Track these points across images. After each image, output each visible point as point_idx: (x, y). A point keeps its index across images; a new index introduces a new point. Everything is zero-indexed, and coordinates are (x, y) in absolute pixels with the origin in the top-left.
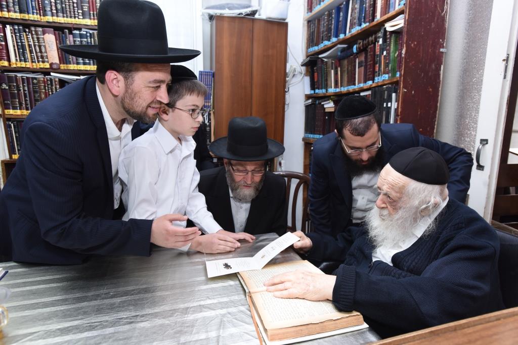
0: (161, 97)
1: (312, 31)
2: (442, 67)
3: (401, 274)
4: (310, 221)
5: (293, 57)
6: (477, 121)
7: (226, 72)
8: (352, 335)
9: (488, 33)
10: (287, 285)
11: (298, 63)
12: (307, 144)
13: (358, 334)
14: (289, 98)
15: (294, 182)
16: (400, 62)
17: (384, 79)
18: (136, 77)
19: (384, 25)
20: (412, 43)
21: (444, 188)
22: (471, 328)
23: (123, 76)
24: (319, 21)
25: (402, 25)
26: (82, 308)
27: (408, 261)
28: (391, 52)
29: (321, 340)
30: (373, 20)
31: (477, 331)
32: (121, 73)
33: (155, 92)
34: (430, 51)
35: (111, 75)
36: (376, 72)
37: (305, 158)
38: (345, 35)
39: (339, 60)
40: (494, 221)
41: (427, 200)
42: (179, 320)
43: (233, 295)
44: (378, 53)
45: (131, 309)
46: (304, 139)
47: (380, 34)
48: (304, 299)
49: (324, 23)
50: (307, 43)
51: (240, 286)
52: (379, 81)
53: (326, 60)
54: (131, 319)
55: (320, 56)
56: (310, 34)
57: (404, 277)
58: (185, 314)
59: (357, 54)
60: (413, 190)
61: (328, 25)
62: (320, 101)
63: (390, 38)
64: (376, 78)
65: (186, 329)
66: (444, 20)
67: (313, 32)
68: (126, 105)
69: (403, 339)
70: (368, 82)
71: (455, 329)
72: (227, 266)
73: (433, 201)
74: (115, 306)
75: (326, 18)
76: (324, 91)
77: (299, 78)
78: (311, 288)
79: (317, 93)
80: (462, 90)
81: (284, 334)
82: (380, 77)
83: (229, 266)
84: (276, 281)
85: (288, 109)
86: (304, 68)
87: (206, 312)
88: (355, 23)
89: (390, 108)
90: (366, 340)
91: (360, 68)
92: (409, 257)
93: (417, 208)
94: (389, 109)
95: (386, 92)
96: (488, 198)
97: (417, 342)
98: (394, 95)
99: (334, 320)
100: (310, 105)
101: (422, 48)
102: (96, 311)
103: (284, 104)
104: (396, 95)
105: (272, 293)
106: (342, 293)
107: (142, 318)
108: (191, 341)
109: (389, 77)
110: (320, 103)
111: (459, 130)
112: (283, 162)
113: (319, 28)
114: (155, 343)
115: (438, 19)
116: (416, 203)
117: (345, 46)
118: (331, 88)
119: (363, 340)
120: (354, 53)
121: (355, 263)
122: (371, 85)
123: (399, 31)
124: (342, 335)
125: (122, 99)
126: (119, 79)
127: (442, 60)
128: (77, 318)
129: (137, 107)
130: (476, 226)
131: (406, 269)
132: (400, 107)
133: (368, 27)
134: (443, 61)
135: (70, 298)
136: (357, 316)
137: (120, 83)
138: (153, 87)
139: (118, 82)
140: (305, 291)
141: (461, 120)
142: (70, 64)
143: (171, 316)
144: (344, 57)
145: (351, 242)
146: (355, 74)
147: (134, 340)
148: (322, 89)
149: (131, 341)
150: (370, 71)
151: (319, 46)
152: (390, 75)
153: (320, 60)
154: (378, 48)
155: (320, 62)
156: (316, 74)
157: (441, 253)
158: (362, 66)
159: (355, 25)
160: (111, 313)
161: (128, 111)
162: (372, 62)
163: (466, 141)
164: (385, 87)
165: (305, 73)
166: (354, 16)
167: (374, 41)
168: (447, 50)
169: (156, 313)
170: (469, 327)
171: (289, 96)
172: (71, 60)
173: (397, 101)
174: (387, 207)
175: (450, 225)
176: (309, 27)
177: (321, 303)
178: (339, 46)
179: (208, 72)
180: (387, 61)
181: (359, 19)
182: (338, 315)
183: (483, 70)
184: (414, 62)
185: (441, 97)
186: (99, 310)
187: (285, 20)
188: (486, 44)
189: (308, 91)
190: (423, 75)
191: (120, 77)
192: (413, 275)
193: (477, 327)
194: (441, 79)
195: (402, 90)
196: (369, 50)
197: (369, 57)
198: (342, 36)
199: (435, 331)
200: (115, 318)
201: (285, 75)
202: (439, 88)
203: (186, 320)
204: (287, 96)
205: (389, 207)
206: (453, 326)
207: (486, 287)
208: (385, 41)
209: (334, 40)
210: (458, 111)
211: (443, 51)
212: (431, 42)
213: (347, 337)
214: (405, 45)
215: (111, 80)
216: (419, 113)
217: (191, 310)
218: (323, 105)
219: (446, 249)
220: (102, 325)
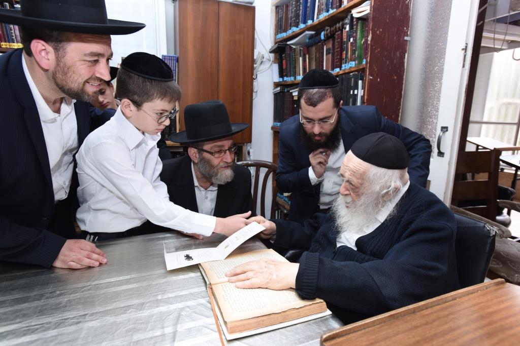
0: (101, 74)
1: (280, 16)
2: (406, 55)
3: (364, 258)
4: (280, 211)
5: (261, 43)
6: (438, 109)
7: (191, 57)
8: (315, 322)
9: (449, 23)
10: (249, 274)
11: (266, 49)
12: (276, 133)
13: (321, 321)
14: (256, 85)
15: (263, 171)
16: (366, 49)
17: (350, 66)
18: (68, 48)
19: (351, 12)
20: (378, 30)
21: (405, 173)
22: (429, 309)
23: (52, 47)
24: (287, 6)
25: (368, 11)
26: (21, 310)
27: (371, 245)
28: (358, 38)
29: (284, 329)
30: (340, 6)
31: (435, 312)
32: (50, 43)
33: (93, 68)
34: (395, 38)
35: (37, 45)
36: (343, 59)
37: (274, 147)
38: (313, 22)
39: (307, 48)
40: (452, 206)
41: (388, 186)
42: (133, 317)
43: (194, 288)
44: (345, 40)
45: (80, 308)
46: (273, 128)
47: (347, 21)
48: (267, 288)
49: (292, 9)
50: (275, 30)
51: (201, 277)
52: (346, 68)
53: (294, 47)
54: (78, 319)
55: (288, 43)
56: (278, 21)
57: (367, 262)
58: (140, 310)
59: (325, 40)
60: (374, 175)
61: (296, 11)
62: (289, 89)
63: (357, 25)
64: (343, 66)
65: (139, 327)
66: (408, 8)
67: (281, 18)
68: (59, 81)
69: (363, 325)
70: (335, 70)
71: (414, 311)
72: (188, 257)
73: (393, 185)
74: (61, 305)
75: (294, 3)
76: (292, 78)
77: (267, 65)
78: (274, 277)
79: (285, 81)
80: (425, 79)
81: (244, 325)
82: (347, 65)
83: (191, 258)
84: (238, 271)
85: (256, 97)
86: (272, 55)
87: (163, 306)
88: (322, 9)
89: (357, 95)
90: (329, 327)
91: (328, 55)
92: (372, 241)
93: (379, 193)
94: (355, 96)
95: (353, 79)
96: (447, 184)
97: (377, 326)
98: (360, 82)
99: (298, 309)
100: (279, 93)
101: (387, 35)
102: (39, 313)
103: (252, 91)
104: (363, 82)
105: (234, 284)
106: (305, 281)
107: (91, 317)
108: (144, 339)
109: (355, 64)
110: (288, 91)
111: (421, 118)
112: (251, 151)
113: (287, 13)
114: (104, 344)
115: (402, 7)
116: (377, 188)
117: (313, 33)
118: (300, 75)
119: (326, 328)
120: (322, 40)
121: (320, 249)
122: (338, 72)
123: (365, 17)
124: (305, 323)
125: (54, 74)
126: (48, 50)
127: (406, 48)
128: (14, 322)
129: (72, 83)
130: (435, 209)
131: (369, 252)
132: (366, 95)
133: (335, 13)
134: (408, 49)
135: (8, 300)
136: (320, 303)
137: (49, 54)
138: (89, 61)
139: (47, 53)
140: (268, 280)
141: (423, 108)
142: (13, 42)
143: (123, 314)
144: (312, 45)
145: (316, 229)
146: (323, 62)
147: (80, 342)
148: (290, 76)
149: (77, 343)
150: (337, 59)
151: (288, 32)
152: (357, 62)
153: (288, 46)
154: (345, 34)
155: (288, 49)
156: (284, 62)
157: (403, 236)
158: (329, 53)
159: (322, 10)
160: (55, 313)
161: (62, 88)
162: (339, 49)
163: (428, 129)
164: (351, 74)
165: (273, 60)
166: (321, 2)
167: (341, 28)
168: (411, 39)
169: (107, 310)
170: (427, 308)
171: (258, 84)
172: (14, 38)
173: (363, 88)
174: (350, 194)
175: (411, 208)
176: (277, 12)
177: (284, 291)
178: (307, 32)
179: (171, 57)
180: (354, 48)
181: (327, 5)
182: (302, 303)
183: (444, 58)
184: (379, 49)
185: (405, 85)
186: (42, 311)
187: (252, 3)
188: (446, 33)
189: (277, 79)
190: (388, 63)
191: (50, 48)
192: (375, 259)
193: (434, 308)
194: (405, 68)
195: (368, 77)
196: (336, 37)
197: (336, 44)
198: (310, 22)
199: (394, 314)
200: (60, 318)
201: (253, 61)
202: (403, 76)
203: (141, 316)
204: (255, 83)
205: (352, 194)
206: (412, 308)
207: (444, 268)
208: (351, 27)
209: (302, 26)
210: (421, 99)
211: (408, 39)
212: (396, 30)
213: (310, 324)
214: (371, 32)
215: (38, 52)
216: (384, 100)
217: (147, 305)
218: (292, 93)
219: (407, 232)
220: (44, 328)
